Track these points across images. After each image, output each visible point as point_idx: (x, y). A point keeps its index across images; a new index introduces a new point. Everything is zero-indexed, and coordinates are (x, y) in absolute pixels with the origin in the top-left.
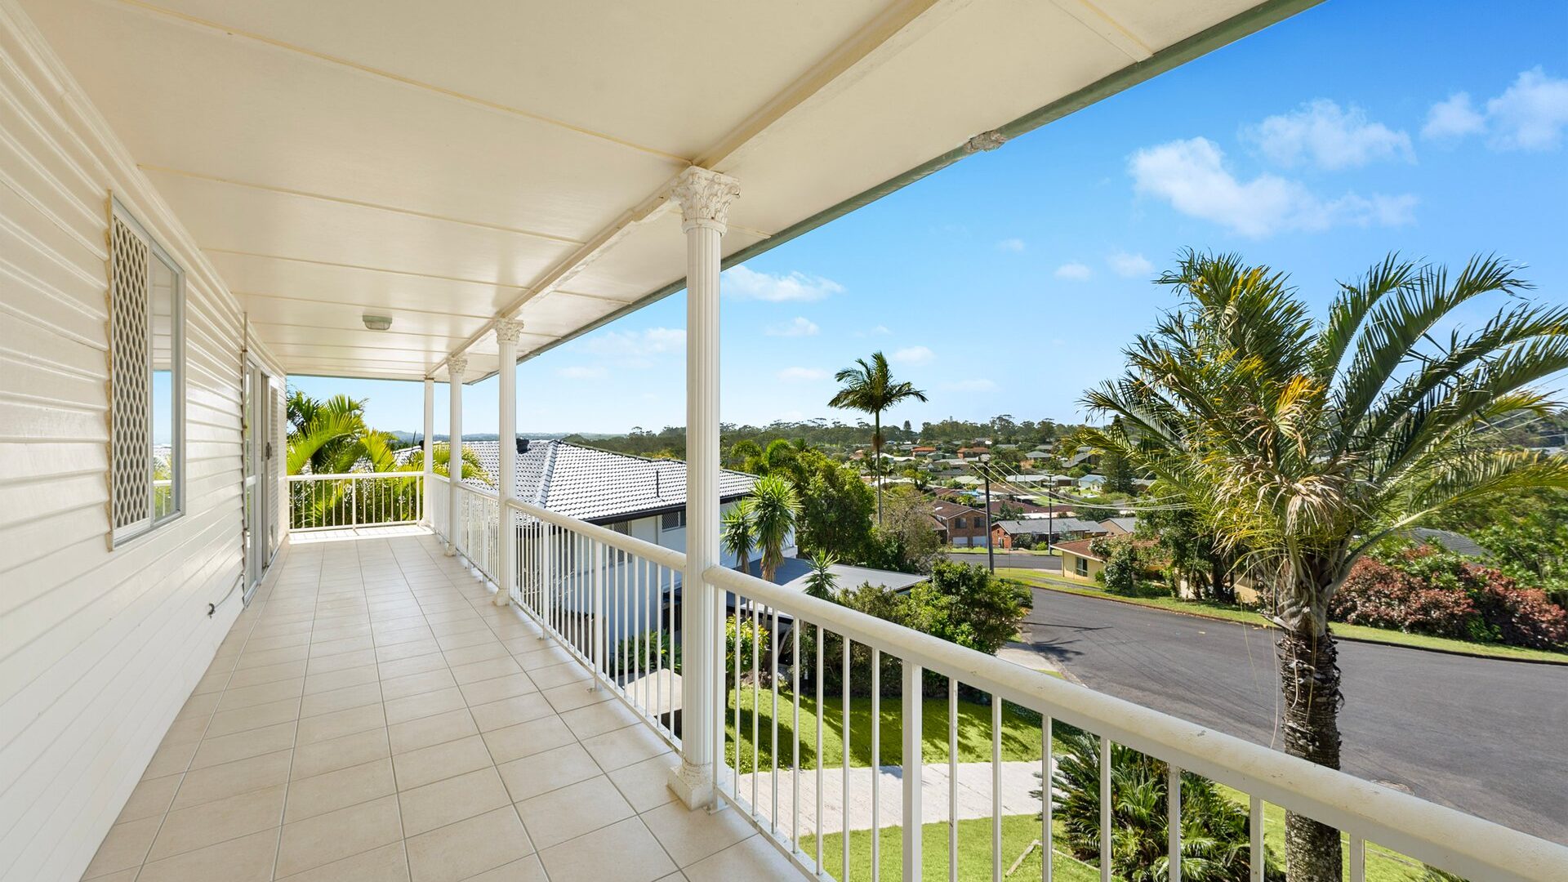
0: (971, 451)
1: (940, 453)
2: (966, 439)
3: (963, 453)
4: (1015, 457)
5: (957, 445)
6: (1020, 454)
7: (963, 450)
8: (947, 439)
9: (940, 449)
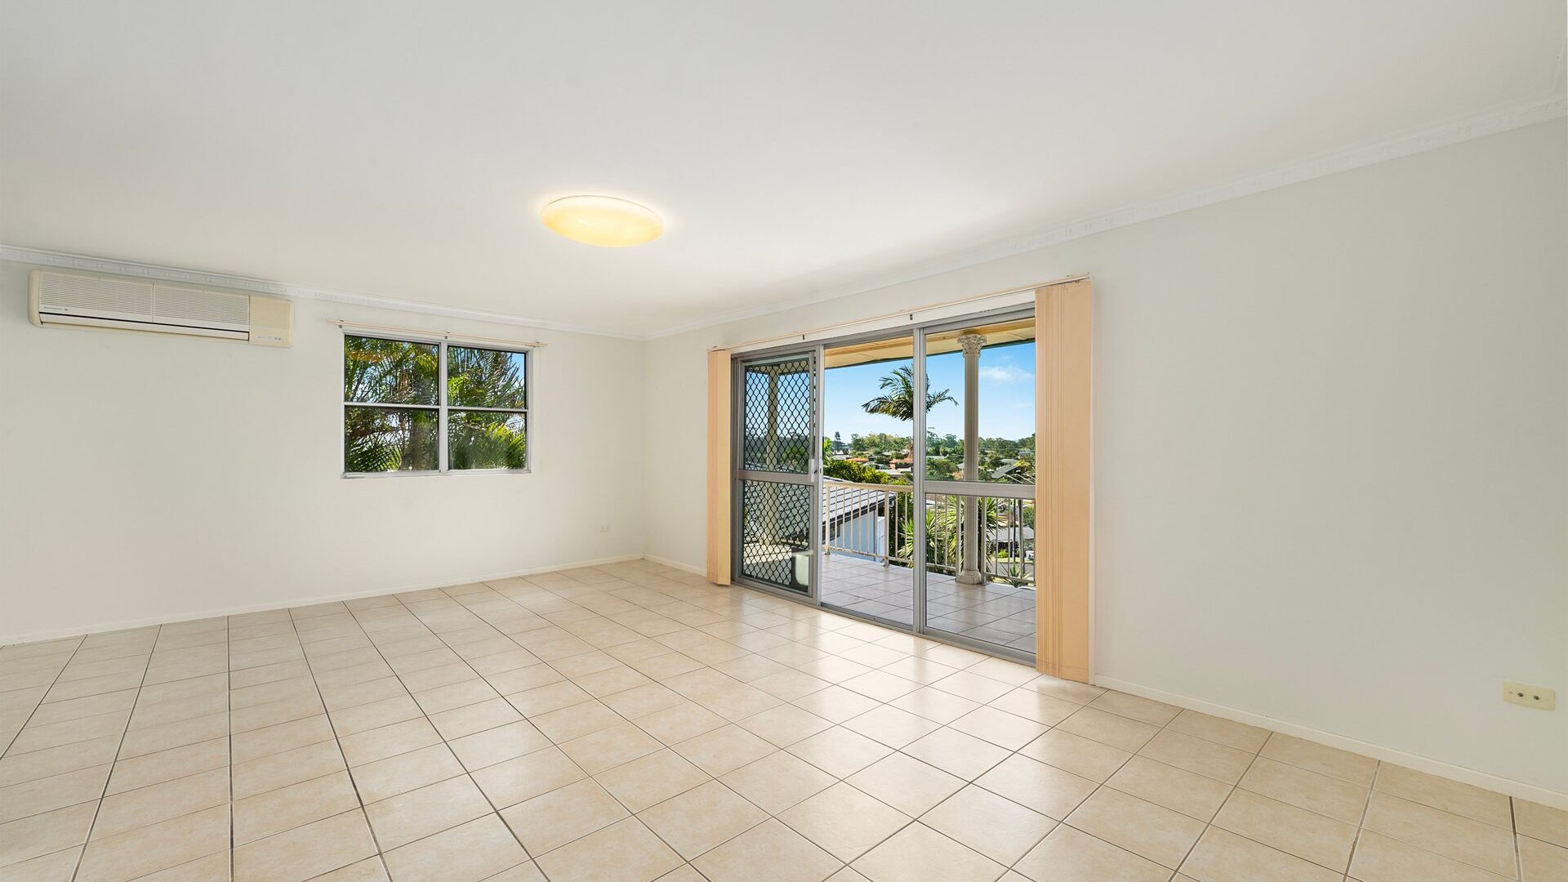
0: (902, 461)
1: (873, 463)
2: (896, 450)
3: (896, 464)
4: (948, 467)
5: (888, 456)
6: (952, 465)
7: (895, 461)
8: (878, 450)
9: (872, 460)
